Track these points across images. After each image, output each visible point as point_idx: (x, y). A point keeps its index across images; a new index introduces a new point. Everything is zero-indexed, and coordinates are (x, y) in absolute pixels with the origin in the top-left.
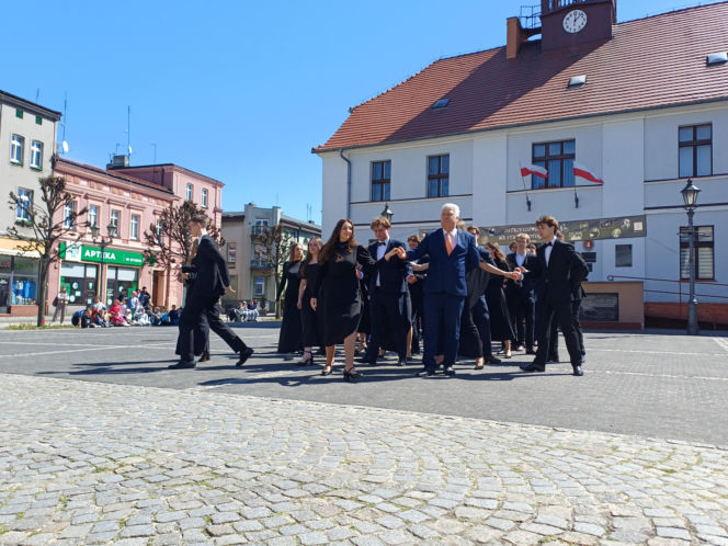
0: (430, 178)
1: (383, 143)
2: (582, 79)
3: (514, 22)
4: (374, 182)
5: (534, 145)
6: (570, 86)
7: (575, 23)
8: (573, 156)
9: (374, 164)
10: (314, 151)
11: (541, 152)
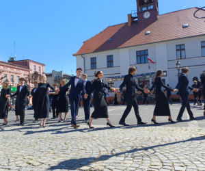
0: (108, 62)
1: (93, 52)
2: (149, 32)
3: (130, 16)
4: (92, 64)
5: (137, 52)
6: (146, 34)
7: (147, 15)
8: (147, 55)
9: (91, 58)
10: (73, 55)
11: (139, 54)
